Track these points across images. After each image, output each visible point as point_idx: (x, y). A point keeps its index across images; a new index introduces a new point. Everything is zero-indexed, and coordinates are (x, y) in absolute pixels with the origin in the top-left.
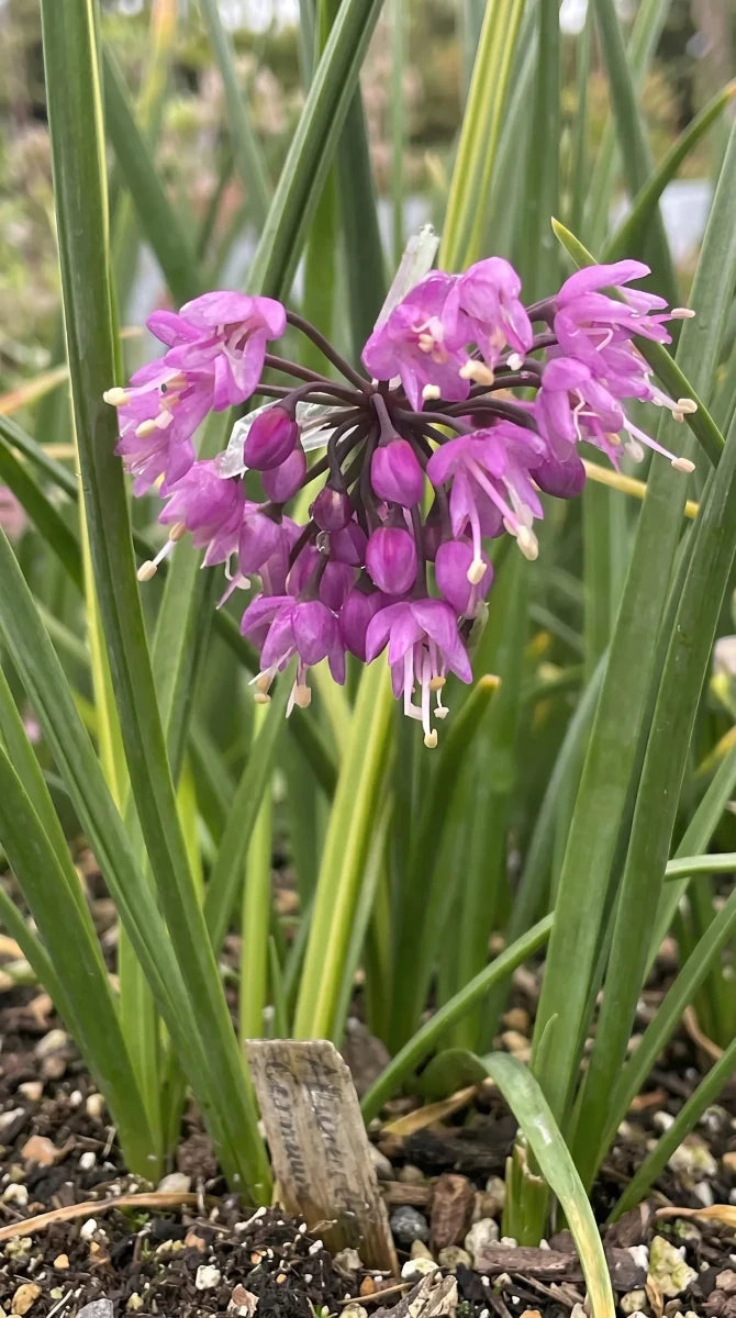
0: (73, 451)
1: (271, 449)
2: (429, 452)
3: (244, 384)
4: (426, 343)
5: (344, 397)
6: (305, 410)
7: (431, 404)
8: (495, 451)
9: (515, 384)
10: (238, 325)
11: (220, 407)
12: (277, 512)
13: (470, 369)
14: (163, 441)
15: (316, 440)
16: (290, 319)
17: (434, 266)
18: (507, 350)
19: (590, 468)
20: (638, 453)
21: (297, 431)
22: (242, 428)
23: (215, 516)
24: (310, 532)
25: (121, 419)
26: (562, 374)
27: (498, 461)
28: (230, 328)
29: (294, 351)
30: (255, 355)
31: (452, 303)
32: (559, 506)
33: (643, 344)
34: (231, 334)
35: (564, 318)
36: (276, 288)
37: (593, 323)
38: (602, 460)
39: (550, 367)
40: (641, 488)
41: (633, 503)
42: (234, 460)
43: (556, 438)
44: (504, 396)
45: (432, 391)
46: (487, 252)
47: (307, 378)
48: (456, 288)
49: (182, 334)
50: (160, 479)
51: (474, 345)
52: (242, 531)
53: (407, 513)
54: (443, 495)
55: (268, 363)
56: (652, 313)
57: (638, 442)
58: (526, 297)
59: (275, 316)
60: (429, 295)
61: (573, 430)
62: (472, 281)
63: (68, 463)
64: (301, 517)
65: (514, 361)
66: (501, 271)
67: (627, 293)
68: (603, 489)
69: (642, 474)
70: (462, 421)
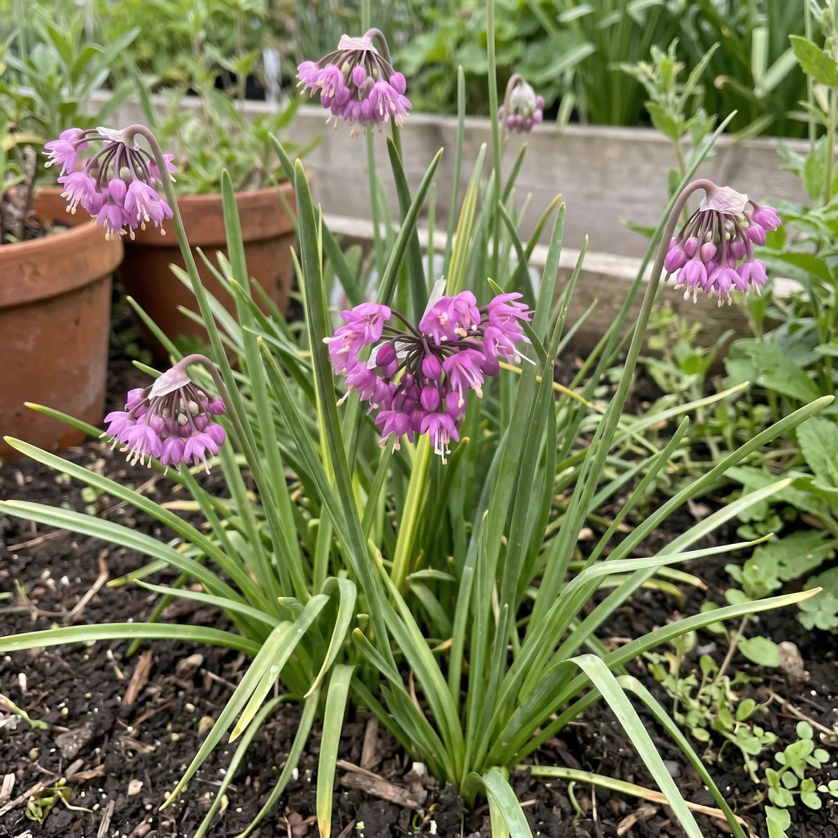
0: (310, 353)
1: (386, 359)
2: (443, 360)
3: (375, 337)
4: (443, 322)
5: (412, 340)
6: (398, 345)
7: (443, 343)
8: (468, 359)
9: (475, 335)
10: (374, 315)
11: (367, 344)
12: (387, 381)
13: (457, 331)
14: (346, 356)
15: (402, 355)
16: (392, 313)
17: (444, 294)
18: (471, 324)
19: (502, 364)
20: (518, 360)
21: (395, 352)
22: (375, 351)
23: (366, 382)
24: (400, 388)
25: (329, 348)
26: (491, 332)
27: (468, 362)
28: (372, 316)
29: (395, 324)
30: (380, 325)
31: (451, 307)
32: (490, 379)
33: (521, 321)
34: (372, 318)
35: (491, 313)
36: (387, 301)
37: (503, 315)
38: (505, 361)
39: (488, 330)
40: (520, 371)
41: (517, 376)
42: (372, 363)
43: (489, 355)
44: (470, 339)
45: (444, 338)
46: (464, 289)
47: (399, 333)
48: (453, 302)
49: (352, 319)
50: (344, 370)
51: (460, 322)
52: (375, 389)
53: (436, 382)
54: (448, 375)
55: (384, 328)
56: (523, 311)
57: (518, 356)
58: (478, 305)
59: (387, 311)
60: (442, 304)
61: (495, 352)
62: (458, 300)
63: (308, 359)
64: (396, 382)
65: (474, 328)
66: (469, 296)
67: (515, 303)
68: (506, 371)
69: (520, 366)
70: (456, 349)
